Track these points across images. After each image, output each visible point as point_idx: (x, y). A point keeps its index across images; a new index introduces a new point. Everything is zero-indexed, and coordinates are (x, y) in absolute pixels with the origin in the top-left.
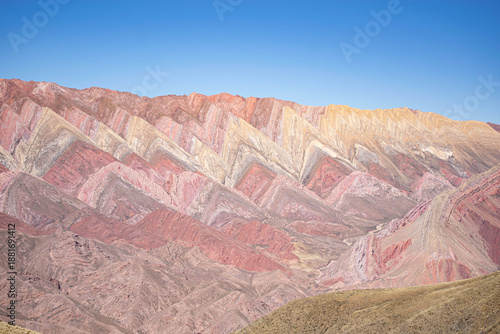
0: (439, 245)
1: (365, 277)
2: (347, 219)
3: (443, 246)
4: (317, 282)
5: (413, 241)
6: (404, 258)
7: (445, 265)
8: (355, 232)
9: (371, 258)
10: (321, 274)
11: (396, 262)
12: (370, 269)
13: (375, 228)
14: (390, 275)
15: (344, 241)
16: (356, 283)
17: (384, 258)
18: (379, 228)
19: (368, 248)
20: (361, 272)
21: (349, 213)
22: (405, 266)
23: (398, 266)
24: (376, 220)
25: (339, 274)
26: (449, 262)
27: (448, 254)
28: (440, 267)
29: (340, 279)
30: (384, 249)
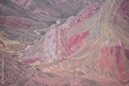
0: (110, 35)
1: (55, 57)
2: (35, 15)
3: (113, 36)
4: (20, 61)
5: (90, 32)
6: (84, 44)
7: (115, 50)
8: (42, 25)
9: (60, 44)
10: (21, 55)
11: (78, 47)
12: (59, 52)
13: (55, 22)
14: (74, 57)
15: (35, 31)
16: (50, 62)
17: (69, 44)
18: (58, 22)
19: (57, 37)
20: (53, 53)
21: (36, 11)
22: (85, 50)
23: (80, 50)
24: (55, 17)
25: (36, 55)
26: (118, 48)
27: (117, 42)
28: (111, 51)
29: (38, 59)
30: (69, 37)
